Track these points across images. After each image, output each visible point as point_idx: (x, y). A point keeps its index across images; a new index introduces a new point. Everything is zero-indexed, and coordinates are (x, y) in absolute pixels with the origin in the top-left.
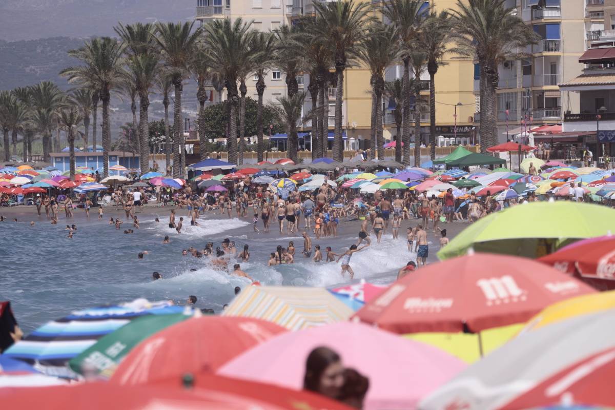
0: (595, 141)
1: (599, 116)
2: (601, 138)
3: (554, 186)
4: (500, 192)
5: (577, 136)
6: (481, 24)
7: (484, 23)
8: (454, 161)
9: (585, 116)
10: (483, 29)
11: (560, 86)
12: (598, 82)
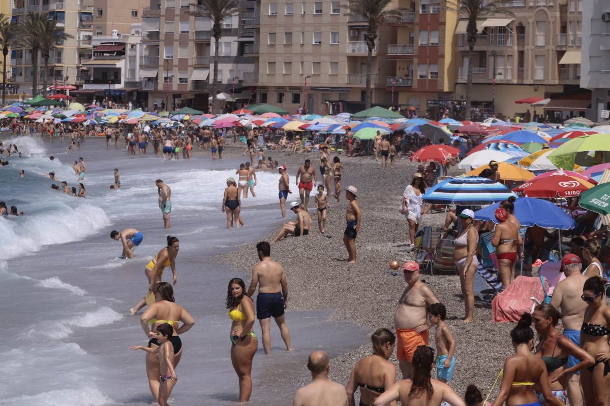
0: (103, 95)
1: (110, 82)
2: (107, 93)
3: (119, 119)
4: (85, 121)
5: (94, 92)
6: (42, 30)
7: (44, 29)
8: (36, 103)
9: (96, 82)
10: (43, 32)
11: (83, 65)
12: (105, 63)
